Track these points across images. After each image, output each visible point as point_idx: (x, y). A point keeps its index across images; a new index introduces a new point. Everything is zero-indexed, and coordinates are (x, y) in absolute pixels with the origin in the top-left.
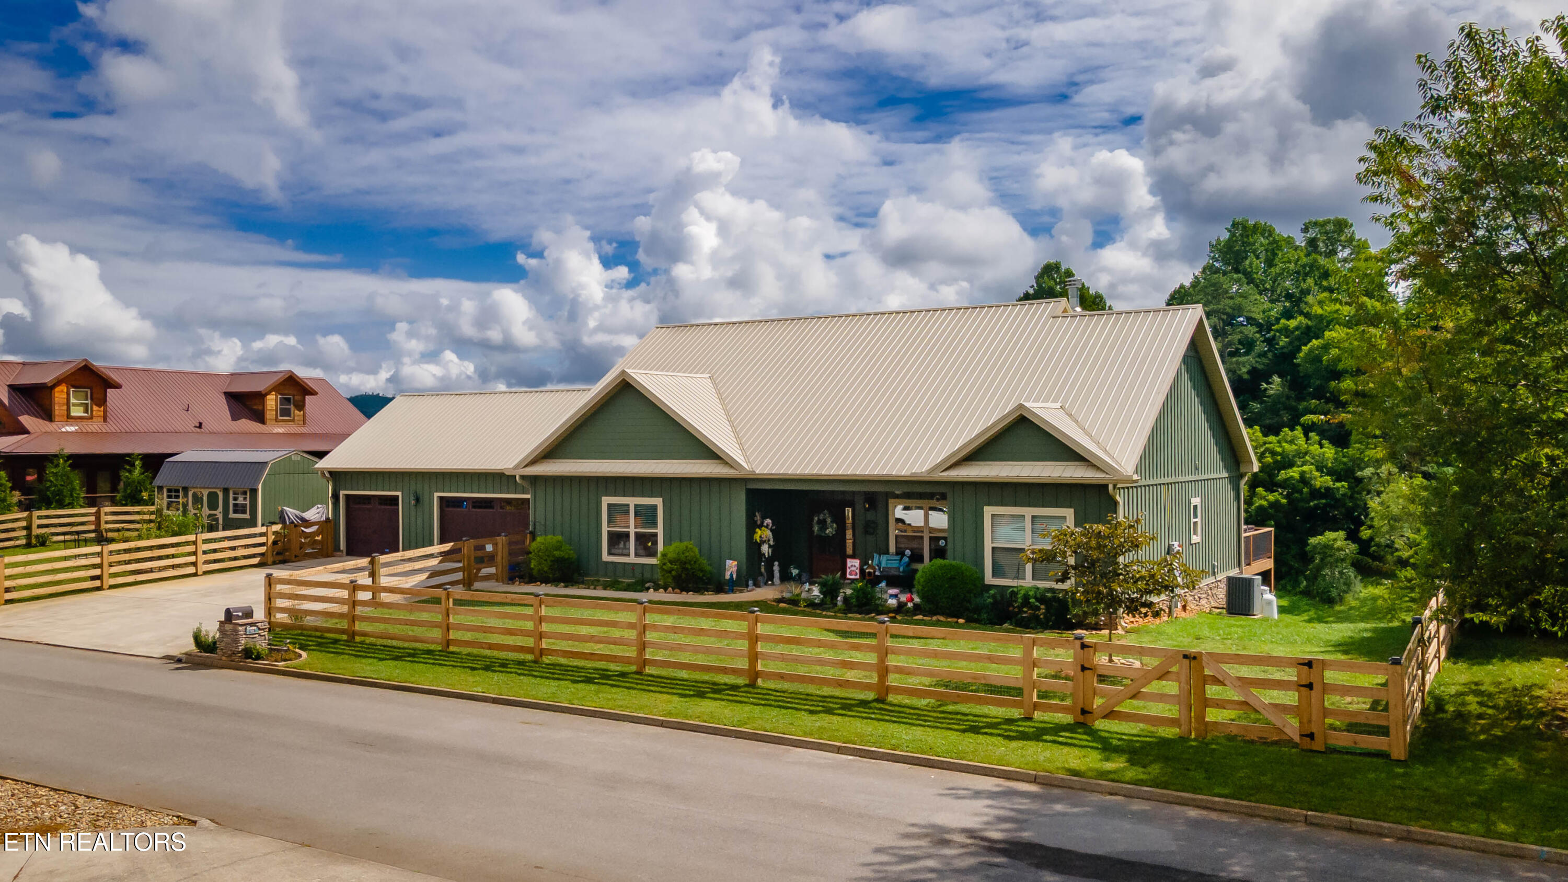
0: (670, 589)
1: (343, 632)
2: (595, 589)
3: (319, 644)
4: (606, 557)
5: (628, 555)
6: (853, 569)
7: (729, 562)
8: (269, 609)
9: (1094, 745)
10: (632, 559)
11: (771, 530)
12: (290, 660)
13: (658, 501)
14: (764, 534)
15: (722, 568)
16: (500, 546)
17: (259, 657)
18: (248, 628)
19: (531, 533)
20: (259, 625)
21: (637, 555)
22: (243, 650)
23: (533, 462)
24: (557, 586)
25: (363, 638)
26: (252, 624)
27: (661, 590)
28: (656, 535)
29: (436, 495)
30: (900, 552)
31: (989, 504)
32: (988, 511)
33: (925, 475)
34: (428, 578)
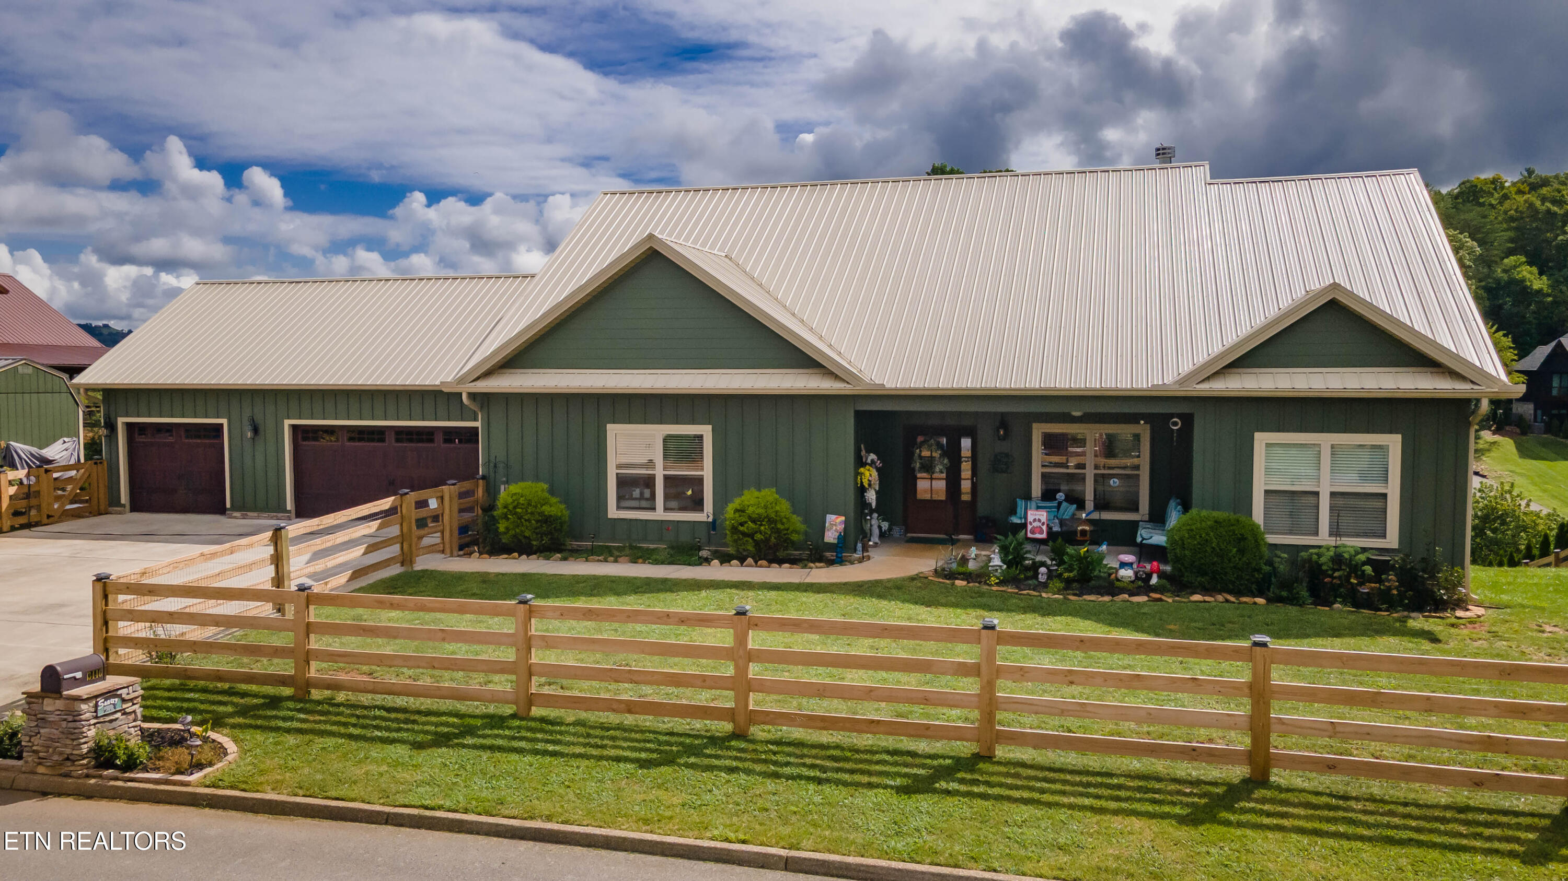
0: (750, 560)
1: (283, 681)
2: (616, 561)
3: (244, 711)
4: (613, 512)
5: (654, 509)
6: (1036, 524)
7: (830, 518)
8: (106, 640)
10: (659, 514)
11: (878, 470)
12: (211, 764)
13: (706, 431)
14: (870, 475)
15: (822, 530)
16: (447, 499)
18: (101, 701)
19: (483, 478)
20: (123, 692)
21: (666, 509)
22: (91, 750)
23: (488, 374)
24: (547, 558)
25: (327, 693)
26: (110, 694)
27: (735, 562)
28: (700, 481)
29: (287, 423)
30: (1048, 495)
31: (1258, 431)
32: (1261, 439)
33: (1177, 387)
34: (364, 554)
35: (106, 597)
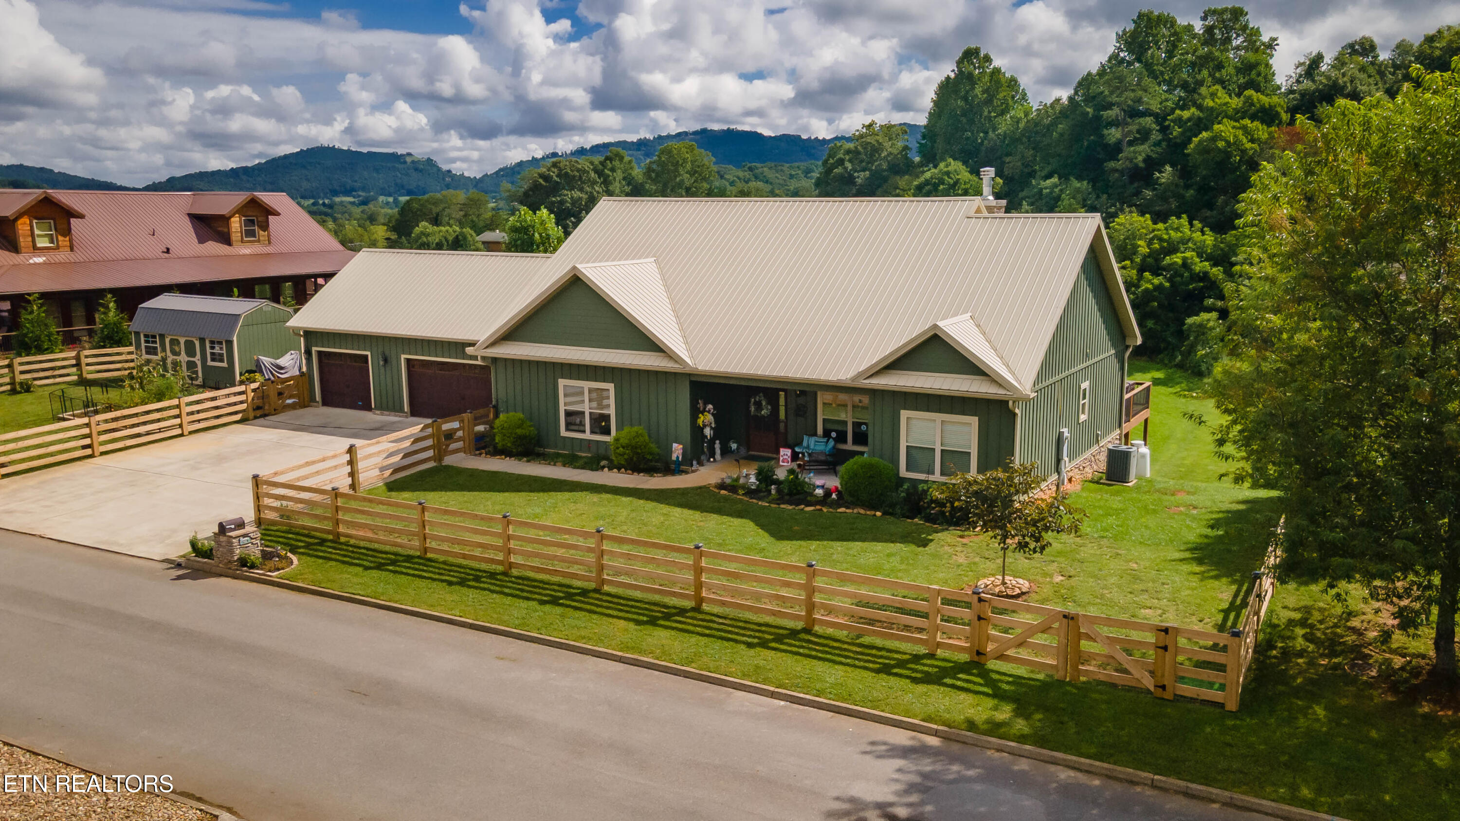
0: (623, 470)
1: (328, 532)
2: (555, 465)
3: (308, 546)
4: (564, 433)
5: (584, 432)
6: (785, 457)
7: (675, 445)
8: (258, 506)
9: (985, 689)
10: (588, 436)
11: (713, 414)
12: (283, 569)
13: (610, 386)
14: (707, 419)
15: (670, 452)
16: (466, 421)
17: (253, 566)
18: (241, 539)
19: (494, 407)
20: (251, 535)
21: (592, 432)
22: (238, 559)
23: (493, 344)
24: (520, 460)
25: (347, 539)
26: (244, 536)
27: (615, 470)
28: (609, 416)
29: (403, 357)
30: (827, 434)
31: (905, 409)
32: (904, 414)
33: (850, 382)
34: (402, 459)
35: (257, 485)
